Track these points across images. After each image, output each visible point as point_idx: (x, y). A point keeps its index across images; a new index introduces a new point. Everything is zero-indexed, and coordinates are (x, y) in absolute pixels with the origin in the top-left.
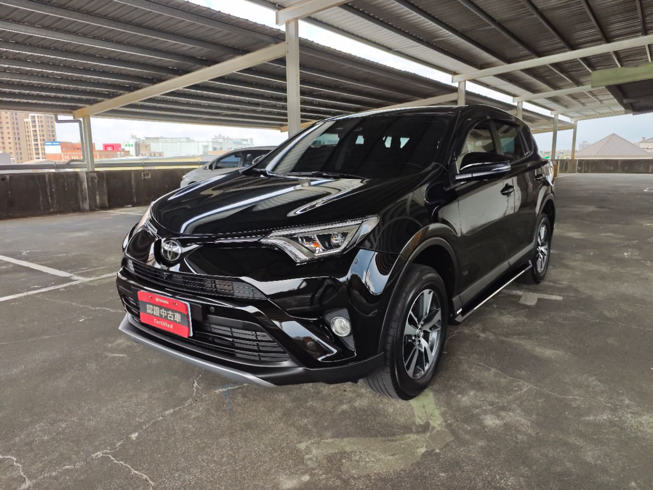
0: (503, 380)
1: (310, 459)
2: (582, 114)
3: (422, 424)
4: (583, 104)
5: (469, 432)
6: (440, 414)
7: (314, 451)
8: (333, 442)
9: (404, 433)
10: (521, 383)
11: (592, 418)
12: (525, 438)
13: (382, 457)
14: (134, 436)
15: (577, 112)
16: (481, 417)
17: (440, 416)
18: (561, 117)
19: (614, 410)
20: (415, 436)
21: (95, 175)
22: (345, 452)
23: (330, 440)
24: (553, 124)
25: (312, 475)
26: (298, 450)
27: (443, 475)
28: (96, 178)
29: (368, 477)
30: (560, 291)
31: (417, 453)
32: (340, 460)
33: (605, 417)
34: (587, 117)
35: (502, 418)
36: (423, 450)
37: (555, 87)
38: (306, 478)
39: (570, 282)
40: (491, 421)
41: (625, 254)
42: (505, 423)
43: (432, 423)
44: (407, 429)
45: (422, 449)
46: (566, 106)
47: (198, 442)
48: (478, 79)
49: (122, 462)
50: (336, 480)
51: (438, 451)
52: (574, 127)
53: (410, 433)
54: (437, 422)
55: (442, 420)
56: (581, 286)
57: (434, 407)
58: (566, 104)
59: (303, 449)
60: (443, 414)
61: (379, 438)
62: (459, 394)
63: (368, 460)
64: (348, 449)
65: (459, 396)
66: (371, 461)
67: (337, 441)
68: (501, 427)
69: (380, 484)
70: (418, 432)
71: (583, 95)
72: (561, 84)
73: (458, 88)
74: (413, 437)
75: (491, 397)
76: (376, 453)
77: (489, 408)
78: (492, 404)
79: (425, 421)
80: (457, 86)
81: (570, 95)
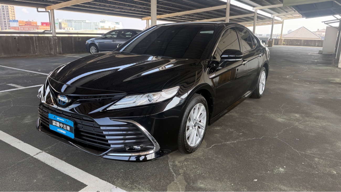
2: (286, 17)
4: (286, 12)
11: (256, 115)
15: (284, 16)
18: (276, 18)
19: (264, 113)
21: (56, 38)
24: (272, 21)
28: (57, 39)
34: (289, 18)
37: (273, 4)
41: (288, 76)
46: (278, 13)
52: (282, 23)
58: (278, 11)
72: (275, 2)
73: (226, 3)
80: (226, 2)
81: (280, 8)
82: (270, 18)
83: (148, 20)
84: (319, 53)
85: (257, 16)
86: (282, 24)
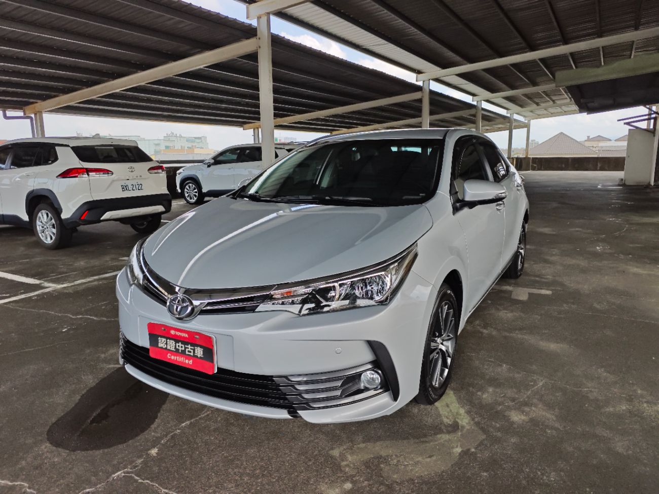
0: (517, 376)
1: (347, 465)
2: (535, 113)
3: (451, 423)
4: (538, 104)
5: (499, 430)
6: (465, 412)
7: (350, 458)
8: (366, 447)
9: (435, 434)
10: (535, 378)
11: (611, 409)
12: (554, 433)
13: (420, 459)
14: (154, 452)
15: (531, 111)
16: (507, 413)
17: (466, 414)
18: (516, 117)
19: (630, 400)
20: (447, 436)
22: (381, 457)
23: (362, 445)
24: (509, 122)
25: (353, 482)
26: (332, 457)
27: (485, 474)
29: (411, 480)
30: (547, 285)
31: (453, 453)
32: (378, 466)
33: (624, 408)
34: (540, 116)
35: (527, 414)
36: (459, 450)
37: (513, 87)
38: (348, 486)
39: (554, 276)
40: (517, 417)
41: (598, 248)
42: (530, 419)
43: (460, 422)
44: (437, 429)
45: (457, 449)
46: (521, 106)
47: (225, 455)
48: (442, 78)
49: (148, 481)
50: (380, 486)
51: (473, 450)
52: (527, 126)
53: (441, 433)
54: (465, 421)
55: (469, 418)
56: (566, 280)
57: (457, 405)
58: (521, 104)
59: (338, 455)
60: (468, 412)
61: (412, 441)
62: (478, 391)
63: (406, 463)
64: (383, 453)
65: (479, 393)
66: (409, 464)
67: (370, 445)
68: (527, 422)
69: (425, 487)
70: (449, 432)
71: (538, 95)
72: (518, 84)
73: (422, 87)
74: (444, 437)
75: (510, 393)
76: (412, 455)
77: (511, 404)
78: (513, 400)
79: (453, 420)
80: (422, 85)
81: (526, 95)
82: (504, 117)
83: (256, 130)
84: (619, 185)
85: (482, 114)
86: (526, 129)
